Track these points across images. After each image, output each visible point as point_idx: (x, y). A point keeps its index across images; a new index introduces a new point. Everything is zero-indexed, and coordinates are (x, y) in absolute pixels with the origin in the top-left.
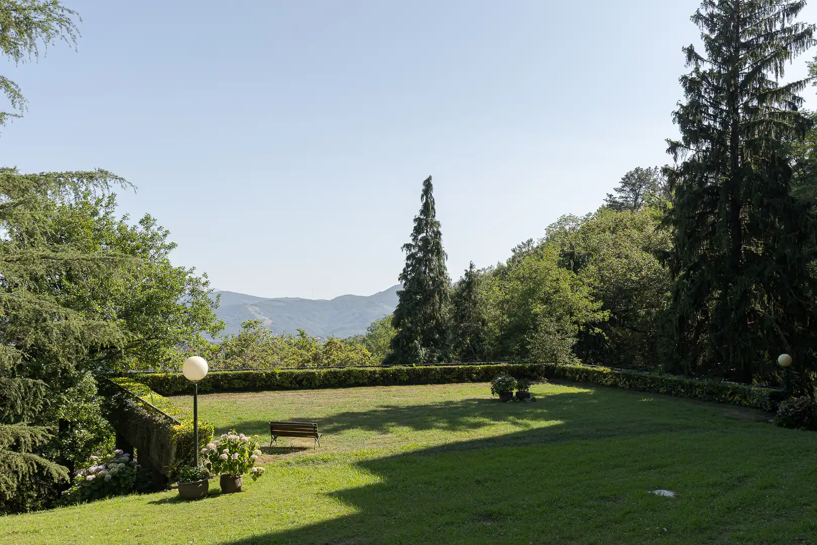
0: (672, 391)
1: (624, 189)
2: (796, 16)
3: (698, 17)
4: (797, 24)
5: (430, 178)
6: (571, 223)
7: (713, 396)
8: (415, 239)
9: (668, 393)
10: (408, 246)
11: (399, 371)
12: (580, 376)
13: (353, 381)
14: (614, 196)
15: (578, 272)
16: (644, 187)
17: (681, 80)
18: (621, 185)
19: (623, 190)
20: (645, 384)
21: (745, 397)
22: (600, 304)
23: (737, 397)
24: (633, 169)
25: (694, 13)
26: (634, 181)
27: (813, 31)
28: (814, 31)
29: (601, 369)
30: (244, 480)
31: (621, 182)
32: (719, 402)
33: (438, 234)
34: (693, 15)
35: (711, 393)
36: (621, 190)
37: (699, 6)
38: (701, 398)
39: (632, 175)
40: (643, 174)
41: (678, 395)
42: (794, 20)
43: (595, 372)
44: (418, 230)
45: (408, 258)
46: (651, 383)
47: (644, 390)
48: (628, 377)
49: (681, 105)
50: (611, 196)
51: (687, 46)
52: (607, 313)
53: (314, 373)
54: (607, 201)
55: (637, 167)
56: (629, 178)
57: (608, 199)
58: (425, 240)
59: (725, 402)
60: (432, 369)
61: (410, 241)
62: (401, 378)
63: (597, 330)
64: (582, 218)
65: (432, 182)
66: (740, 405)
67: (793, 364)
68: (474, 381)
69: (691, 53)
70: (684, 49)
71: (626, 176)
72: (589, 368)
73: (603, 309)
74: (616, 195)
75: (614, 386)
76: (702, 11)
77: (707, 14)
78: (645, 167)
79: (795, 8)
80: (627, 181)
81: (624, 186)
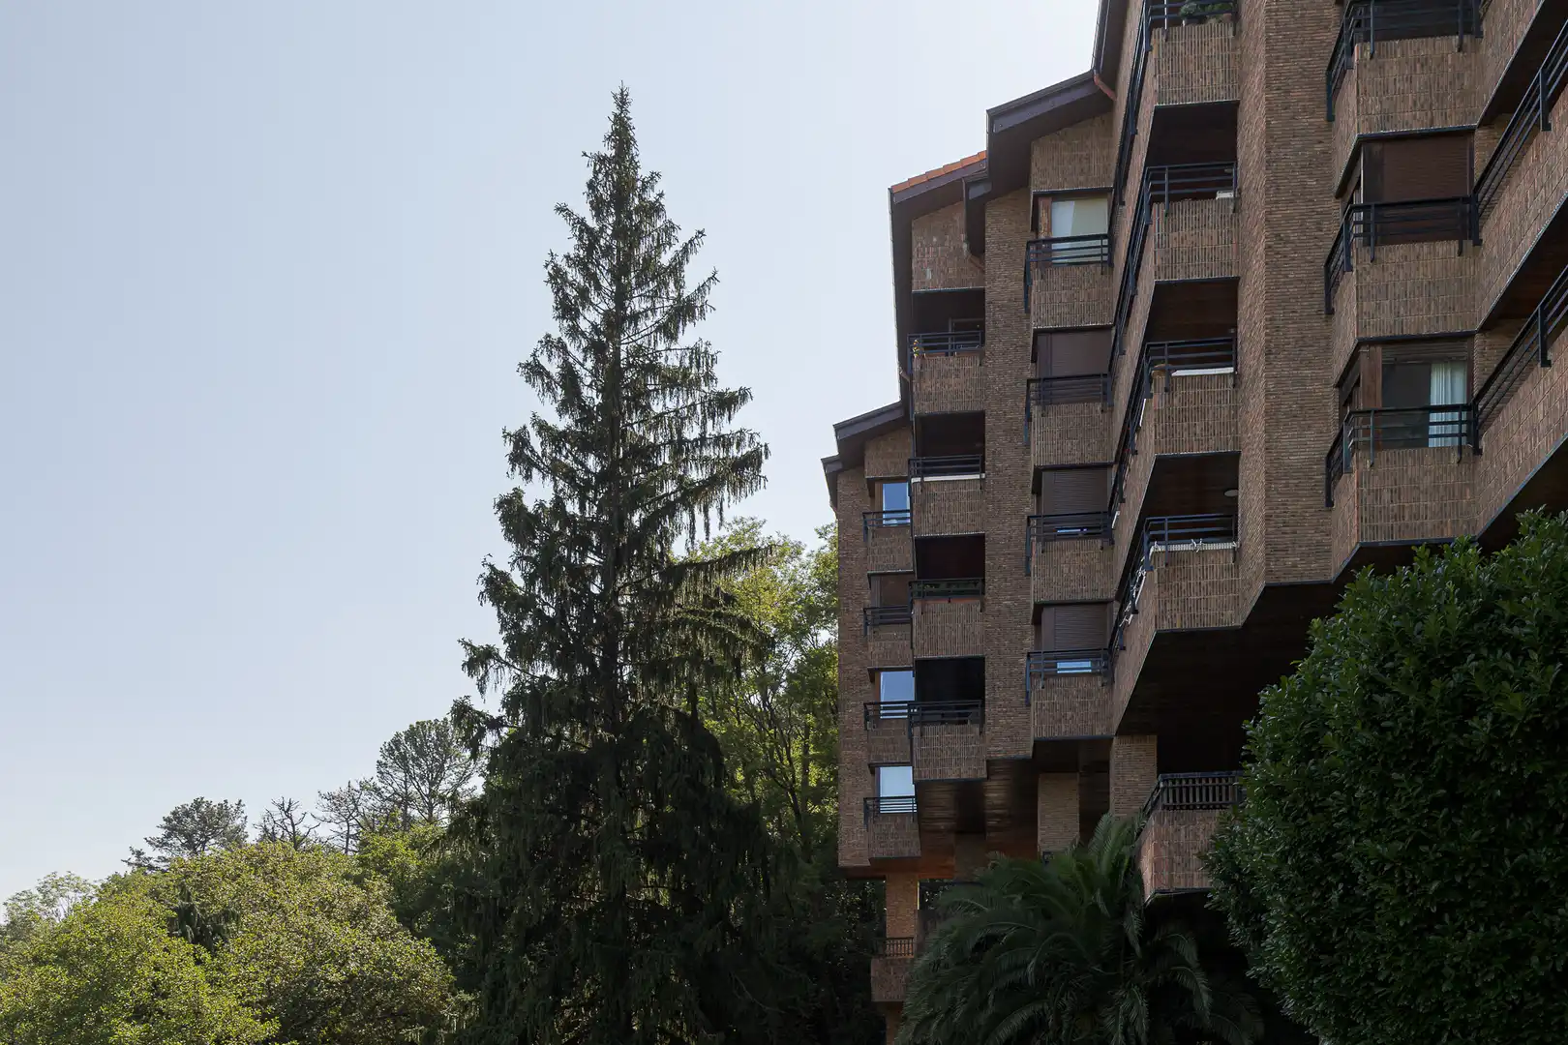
1: (170, 842)
2: (729, 419)
3: (533, 370)
4: (741, 432)
6: (71, 894)
14: (147, 855)
15: (216, 949)
16: (212, 841)
17: (500, 505)
18: (163, 831)
19: (166, 844)
22: (274, 1026)
24: (189, 802)
25: (526, 358)
26: (191, 827)
27: (763, 457)
28: (766, 457)
31: (162, 827)
34: (524, 362)
36: (162, 844)
37: (537, 345)
39: (187, 814)
40: (211, 812)
42: (727, 426)
49: (492, 567)
50: (139, 854)
51: (513, 429)
54: (129, 864)
55: (199, 796)
56: (178, 818)
57: (134, 859)
64: (99, 884)
70: (506, 435)
71: (174, 813)
74: (151, 853)
76: (543, 360)
77: (553, 367)
78: (216, 801)
79: (727, 403)
80: (175, 824)
81: (168, 836)
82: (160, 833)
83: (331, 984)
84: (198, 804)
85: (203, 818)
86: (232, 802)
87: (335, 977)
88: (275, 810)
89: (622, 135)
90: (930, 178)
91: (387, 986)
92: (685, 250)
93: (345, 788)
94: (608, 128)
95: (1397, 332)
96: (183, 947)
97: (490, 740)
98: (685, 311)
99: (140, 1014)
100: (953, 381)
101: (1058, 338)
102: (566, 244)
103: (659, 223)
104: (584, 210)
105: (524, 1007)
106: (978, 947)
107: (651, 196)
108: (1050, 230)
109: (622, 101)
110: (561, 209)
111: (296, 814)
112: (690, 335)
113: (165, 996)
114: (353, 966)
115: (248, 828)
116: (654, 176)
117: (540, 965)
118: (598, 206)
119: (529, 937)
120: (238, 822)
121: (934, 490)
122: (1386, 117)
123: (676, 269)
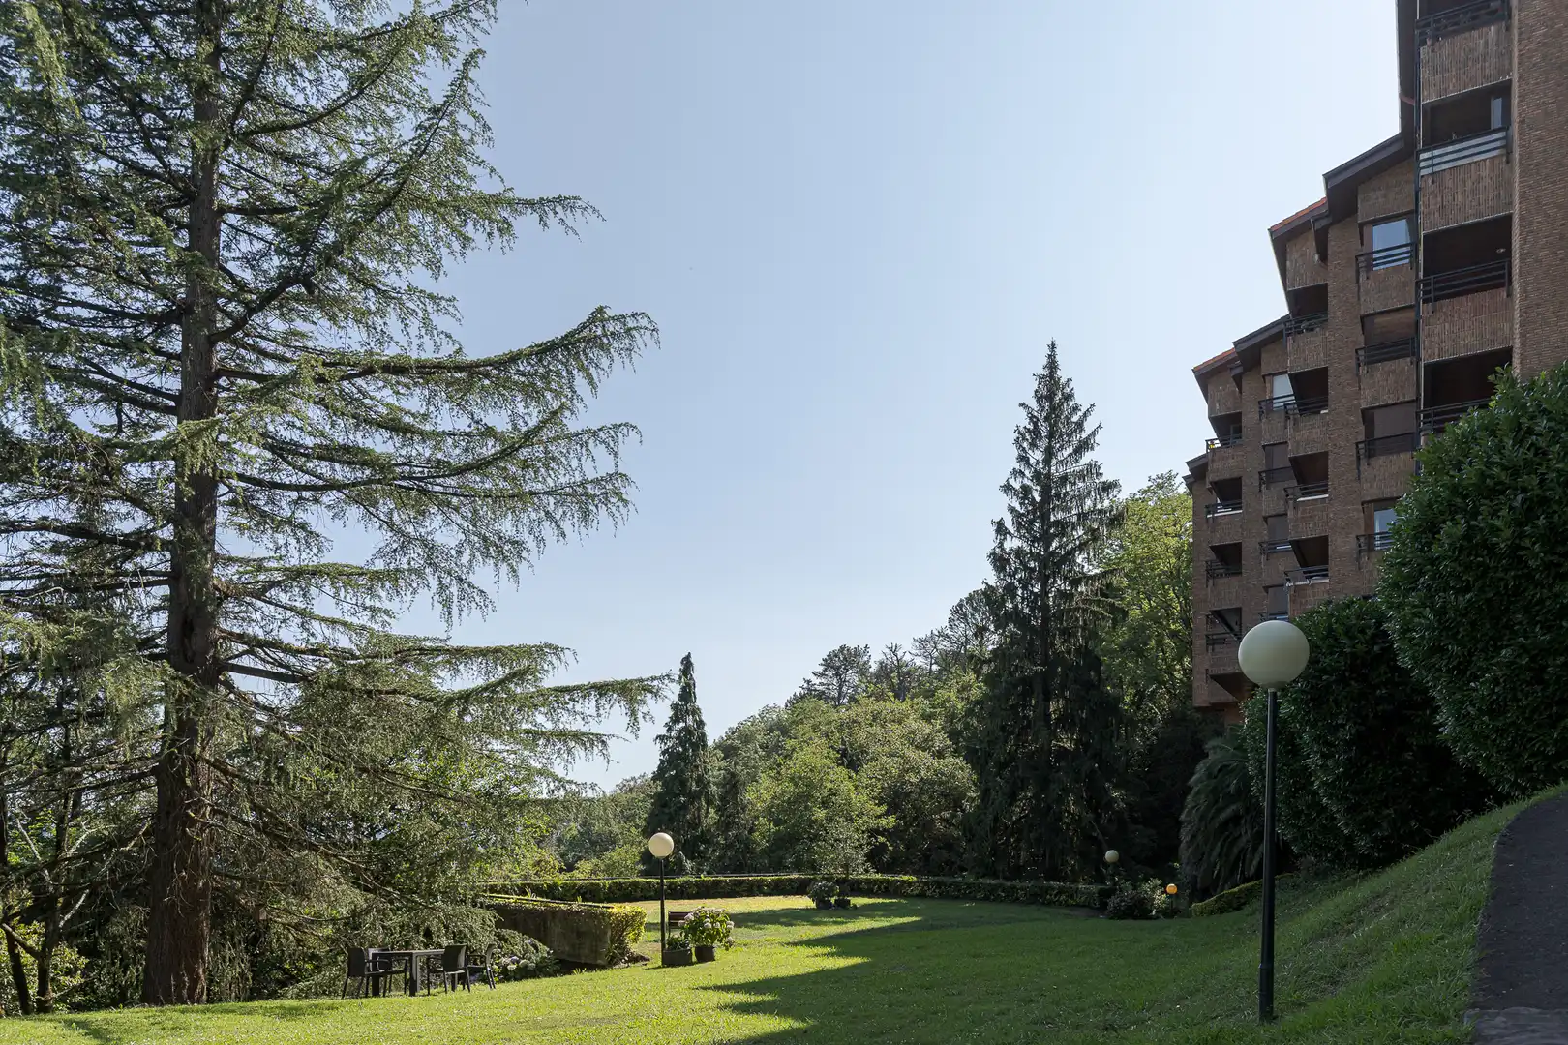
0: (990, 896)
1: (826, 674)
3: (1007, 488)
5: (689, 655)
7: (1037, 898)
8: (670, 729)
9: (986, 899)
10: (661, 738)
11: (686, 882)
12: (879, 888)
13: (639, 894)
14: (813, 683)
15: (857, 772)
16: (851, 671)
18: (822, 667)
19: (824, 675)
20: (959, 891)
21: (1072, 897)
22: (884, 808)
23: (1063, 897)
24: (837, 648)
25: (1003, 482)
26: (838, 664)
29: (905, 878)
30: (719, 952)
31: (821, 665)
32: (1043, 903)
33: (701, 724)
34: (1002, 484)
35: (1035, 895)
36: (821, 675)
37: (1009, 475)
38: (1023, 902)
39: (836, 655)
40: (850, 654)
41: (998, 900)
43: (898, 881)
44: (676, 719)
45: (663, 753)
46: (965, 890)
47: (957, 898)
48: (939, 885)
50: (809, 682)
51: (996, 519)
52: (892, 819)
53: (598, 885)
54: (803, 688)
55: (843, 644)
56: (831, 658)
57: (806, 685)
58: (686, 729)
59: (1050, 903)
60: (721, 881)
61: (663, 731)
62: (690, 891)
63: (881, 839)
65: (692, 660)
66: (1067, 905)
67: (1120, 859)
68: (765, 894)
69: (1000, 528)
70: (993, 522)
71: (828, 656)
72: (889, 877)
73: (887, 814)
74: (816, 681)
75: (922, 895)
76: (1012, 482)
77: (1017, 485)
78: (852, 646)
79: (1108, 487)
80: (829, 663)
81: (825, 670)
82: (820, 669)
83: (912, 784)
84: (842, 648)
85: (845, 659)
86: (862, 647)
87: (914, 780)
88: (887, 651)
89: (1052, 365)
90: (1215, 360)
91: (941, 783)
92: (1085, 415)
93: (929, 634)
94: (1045, 361)
95: (1381, 497)
96: (842, 771)
97: (985, 669)
98: (1085, 446)
99: (824, 804)
100: (1231, 461)
101: (1275, 448)
102: (1024, 422)
103: (1072, 404)
104: (1033, 404)
105: (997, 802)
106: (1220, 770)
107: (1067, 390)
108: (1272, 392)
109: (1053, 347)
110: (1022, 405)
111: (900, 654)
112: (1087, 458)
113: (835, 795)
114: (923, 773)
115: (871, 663)
116: (1069, 381)
117: (1007, 782)
118: (1039, 398)
119: (1001, 766)
120: (866, 658)
121: (1219, 520)
122: (1375, 398)
123: (1080, 425)
